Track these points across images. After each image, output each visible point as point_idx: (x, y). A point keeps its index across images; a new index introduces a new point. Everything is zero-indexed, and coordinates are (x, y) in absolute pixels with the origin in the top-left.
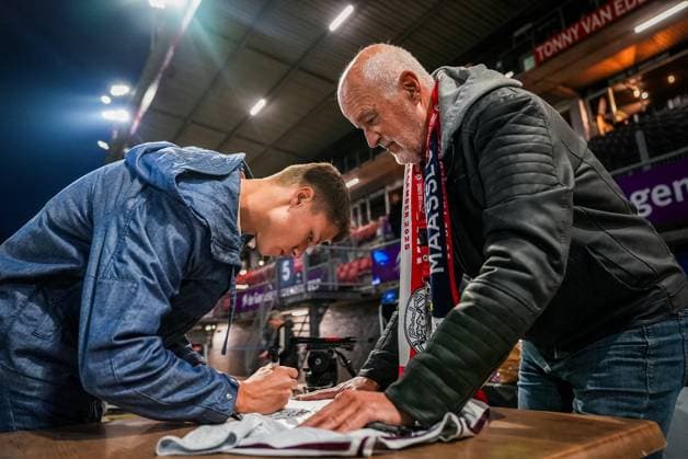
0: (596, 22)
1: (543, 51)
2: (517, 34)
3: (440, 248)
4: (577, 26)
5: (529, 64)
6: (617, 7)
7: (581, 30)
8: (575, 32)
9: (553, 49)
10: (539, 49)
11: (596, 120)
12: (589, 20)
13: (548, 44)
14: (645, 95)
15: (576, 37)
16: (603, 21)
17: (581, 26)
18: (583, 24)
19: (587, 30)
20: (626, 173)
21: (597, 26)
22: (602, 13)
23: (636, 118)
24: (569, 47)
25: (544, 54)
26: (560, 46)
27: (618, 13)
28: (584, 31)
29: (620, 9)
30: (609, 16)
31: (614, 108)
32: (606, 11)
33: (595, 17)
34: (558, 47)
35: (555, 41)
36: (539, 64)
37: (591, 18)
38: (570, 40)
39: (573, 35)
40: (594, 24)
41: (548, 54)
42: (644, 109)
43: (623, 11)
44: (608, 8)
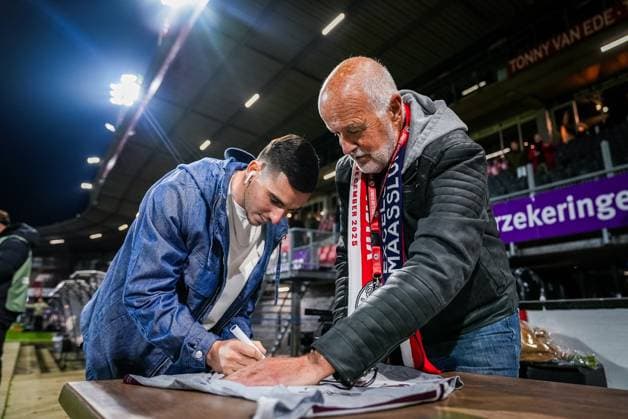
0: (566, 41)
1: (515, 64)
2: (492, 47)
3: (398, 252)
4: (548, 43)
5: (502, 75)
6: (586, 28)
7: (551, 47)
8: (546, 48)
9: (524, 62)
10: (512, 62)
11: (559, 130)
12: (559, 38)
13: (521, 57)
14: (606, 109)
15: (547, 53)
16: (572, 40)
17: (551, 43)
18: (554, 41)
19: (557, 46)
20: (593, 178)
21: (566, 45)
22: (572, 32)
23: (597, 129)
24: (539, 61)
25: (516, 68)
26: (531, 60)
27: (586, 33)
28: (554, 48)
29: (588, 30)
30: (578, 36)
31: (577, 119)
32: (575, 31)
33: (565, 35)
34: (529, 62)
35: (527, 56)
36: (511, 75)
37: (562, 37)
38: (540, 55)
39: (543, 51)
40: (564, 42)
41: (520, 67)
42: (604, 121)
43: (591, 32)
44: (578, 29)
